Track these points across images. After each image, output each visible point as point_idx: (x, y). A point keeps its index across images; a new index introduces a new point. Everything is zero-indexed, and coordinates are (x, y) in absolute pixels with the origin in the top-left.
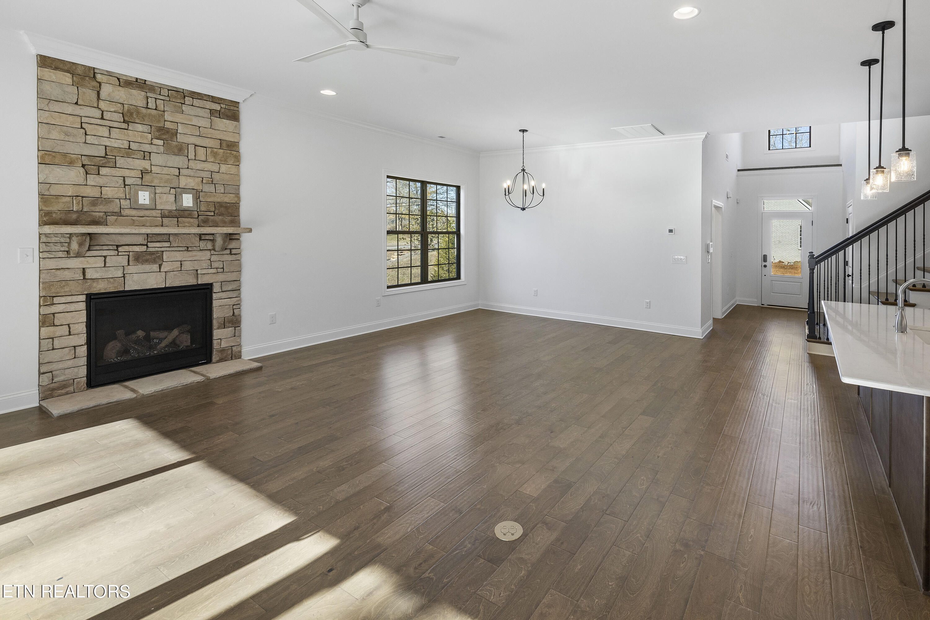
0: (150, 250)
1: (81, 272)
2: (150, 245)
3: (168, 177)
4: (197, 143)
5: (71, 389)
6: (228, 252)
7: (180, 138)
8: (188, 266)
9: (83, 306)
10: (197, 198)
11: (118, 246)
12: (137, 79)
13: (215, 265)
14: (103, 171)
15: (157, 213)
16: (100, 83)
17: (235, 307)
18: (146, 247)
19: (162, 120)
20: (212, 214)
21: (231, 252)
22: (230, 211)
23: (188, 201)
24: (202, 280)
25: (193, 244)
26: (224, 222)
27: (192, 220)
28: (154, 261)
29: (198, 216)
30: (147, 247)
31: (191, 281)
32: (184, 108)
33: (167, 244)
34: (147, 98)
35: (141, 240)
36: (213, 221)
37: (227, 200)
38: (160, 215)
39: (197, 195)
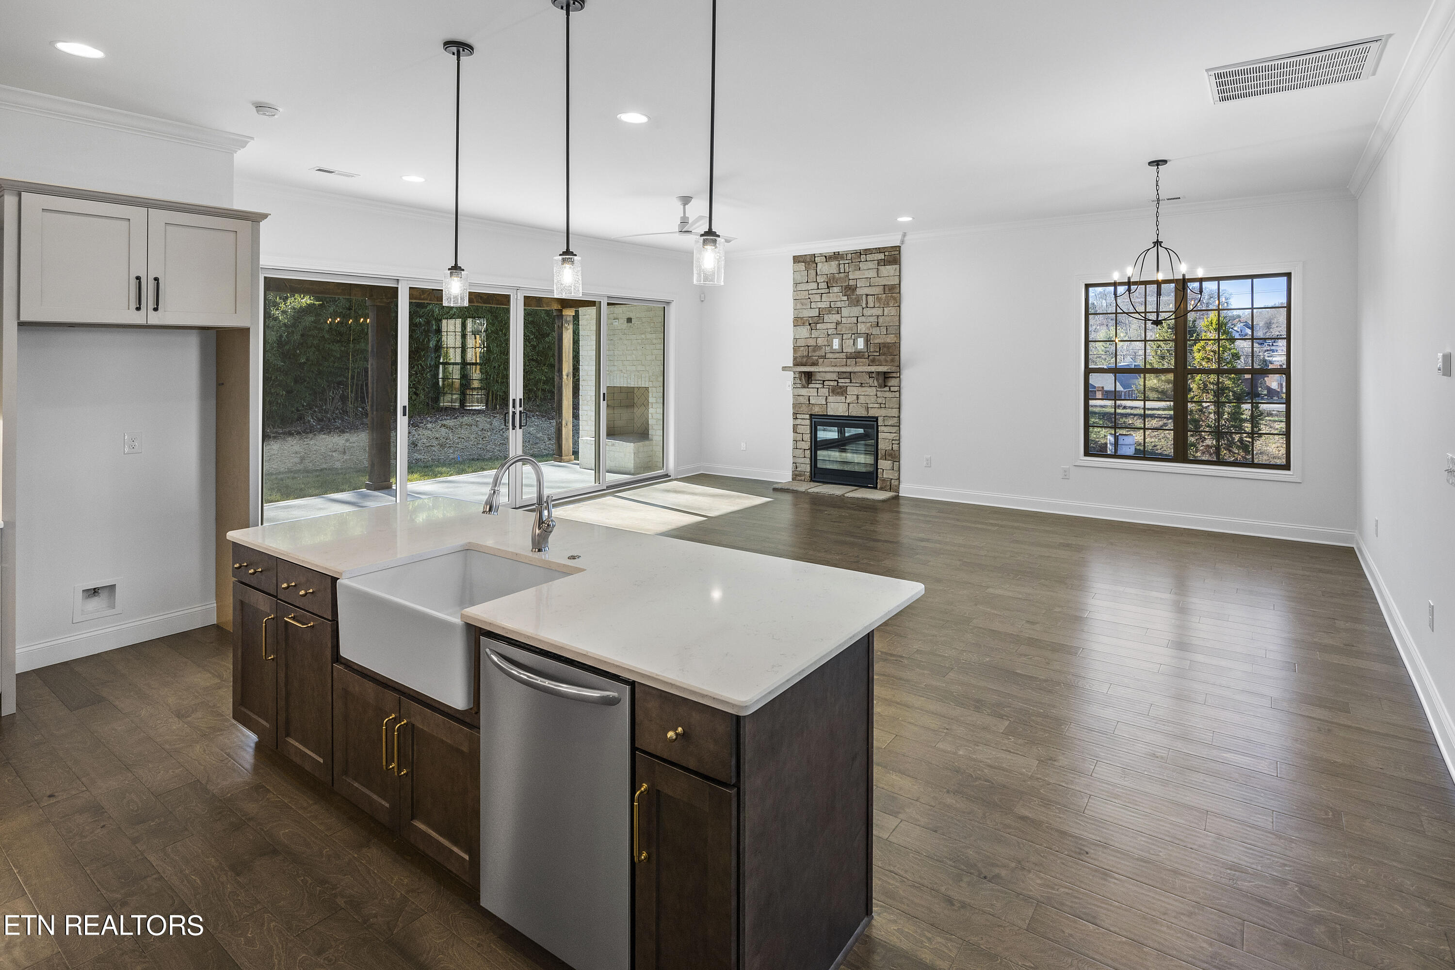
0: (840, 384)
1: (807, 398)
2: (840, 381)
3: (850, 325)
4: (868, 293)
5: (803, 478)
6: (887, 389)
7: (859, 291)
8: (862, 399)
9: (808, 422)
10: (867, 341)
11: (824, 381)
12: (834, 253)
13: (880, 400)
14: (819, 326)
15: (843, 355)
16: (817, 264)
17: (893, 442)
18: (836, 382)
19: (847, 280)
20: (878, 354)
21: (890, 389)
22: (891, 351)
23: (861, 344)
24: (872, 413)
25: (865, 380)
26: (886, 361)
27: (864, 360)
28: (842, 395)
29: (869, 356)
30: (838, 383)
31: (863, 413)
32: (861, 265)
33: (848, 381)
34: (840, 264)
35: (834, 377)
36: (879, 360)
37: (888, 340)
38: (845, 357)
39: (868, 338)
